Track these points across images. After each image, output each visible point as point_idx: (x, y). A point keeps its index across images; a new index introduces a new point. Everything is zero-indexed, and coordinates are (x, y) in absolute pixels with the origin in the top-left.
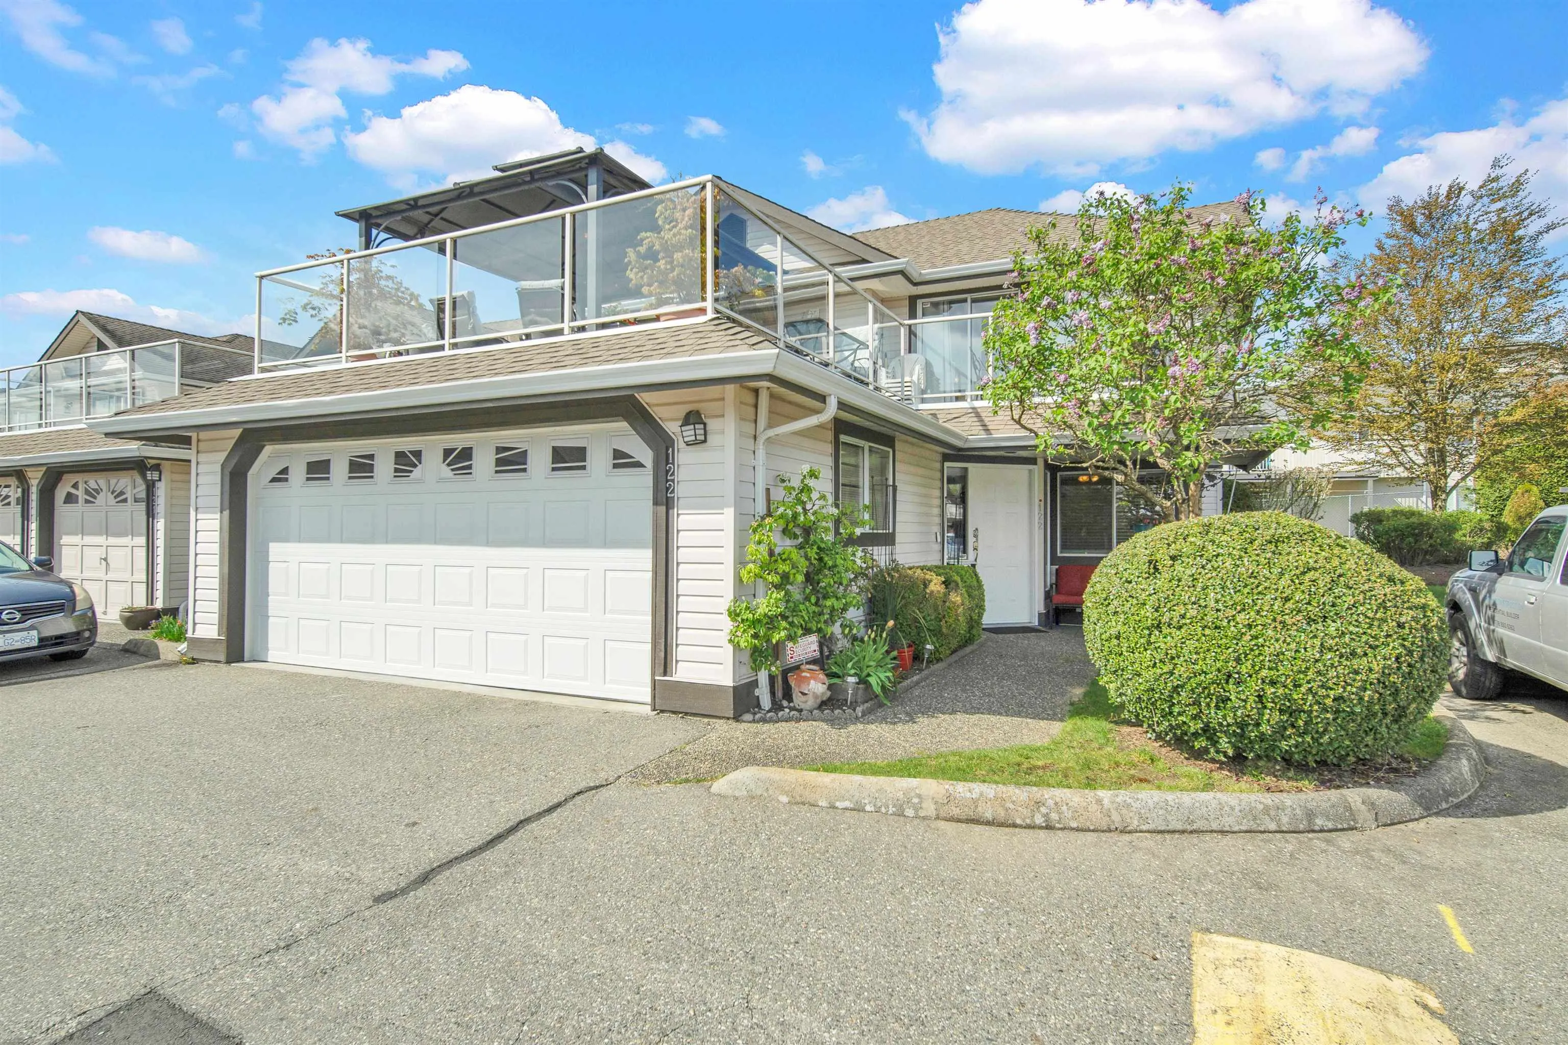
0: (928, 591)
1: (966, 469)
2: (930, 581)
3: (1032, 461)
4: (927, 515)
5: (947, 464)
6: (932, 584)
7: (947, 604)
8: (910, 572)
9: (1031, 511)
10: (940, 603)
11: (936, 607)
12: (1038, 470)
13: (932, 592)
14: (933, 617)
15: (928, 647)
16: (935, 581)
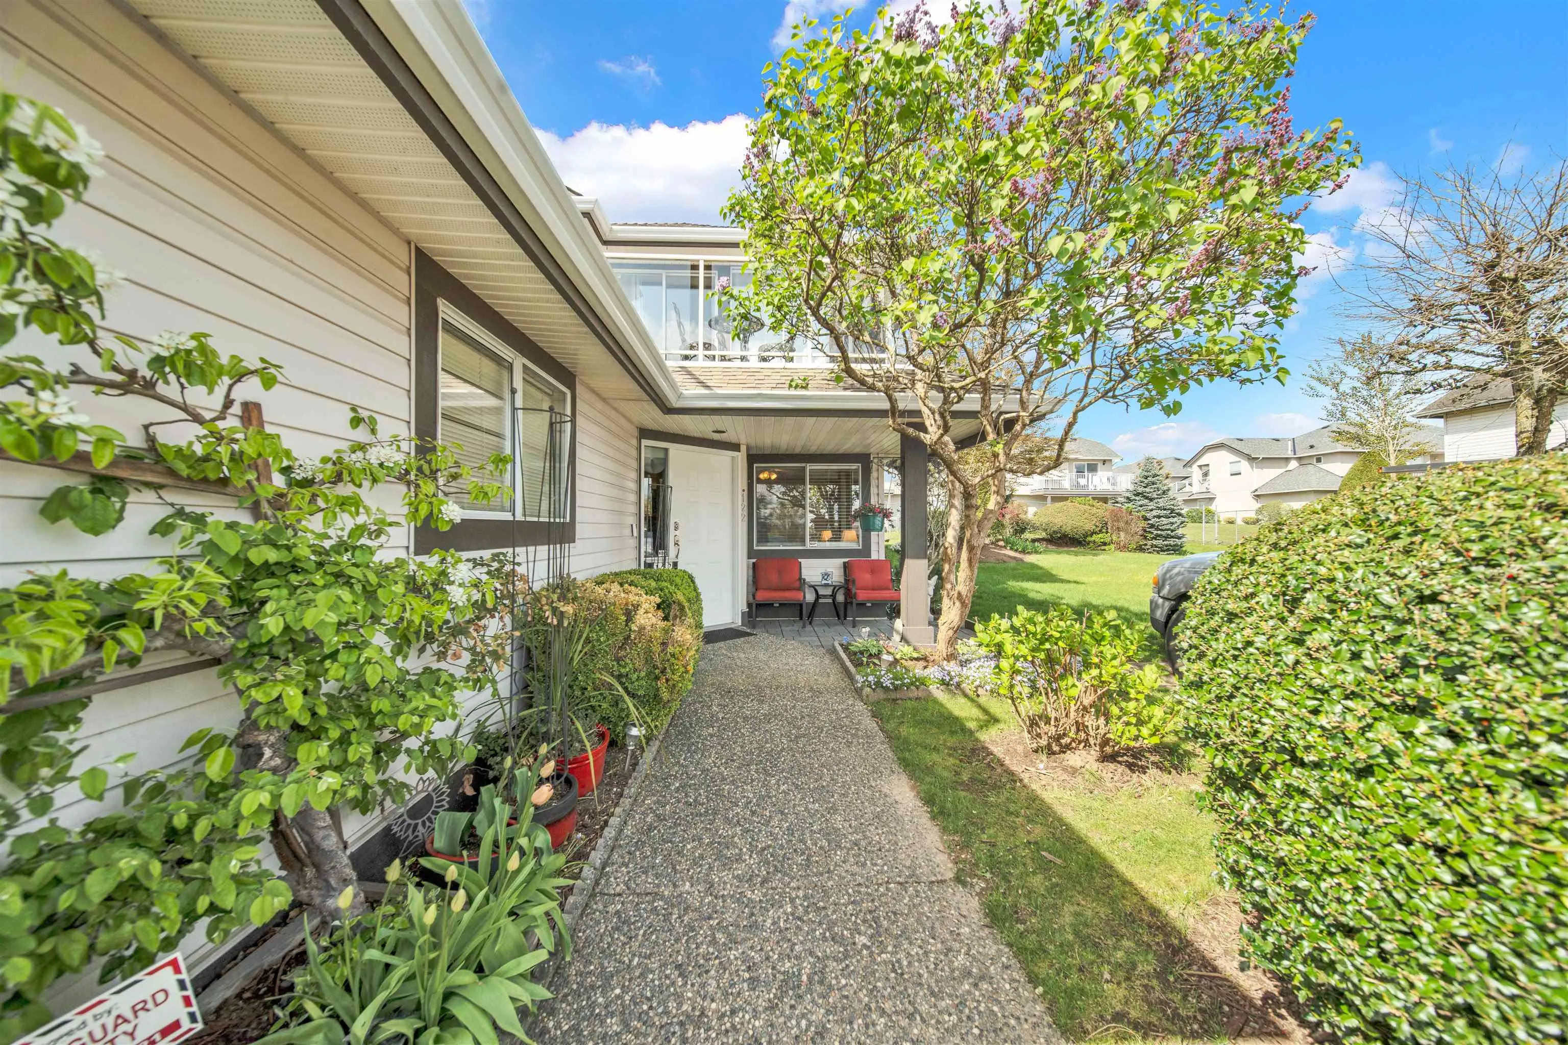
0: (634, 628)
1: (666, 450)
2: (637, 607)
3: (735, 447)
4: (621, 500)
5: (645, 442)
6: (641, 611)
7: (670, 649)
8: (600, 590)
9: (733, 501)
10: (657, 648)
11: (648, 653)
12: (741, 457)
13: (642, 628)
14: (643, 674)
15: (634, 732)
16: (646, 606)
